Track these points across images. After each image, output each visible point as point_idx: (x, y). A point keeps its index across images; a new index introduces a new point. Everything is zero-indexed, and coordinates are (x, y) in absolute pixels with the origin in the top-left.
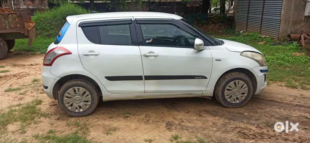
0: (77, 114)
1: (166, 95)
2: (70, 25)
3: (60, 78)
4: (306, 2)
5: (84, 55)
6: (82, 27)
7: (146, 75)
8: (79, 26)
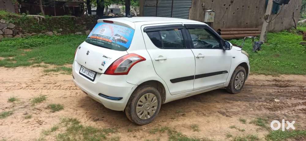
0: (146, 121)
1: (206, 90)
2: (135, 30)
3: (137, 86)
4: (205, 12)
5: (156, 60)
6: (147, 32)
7: (196, 74)
8: (144, 31)
